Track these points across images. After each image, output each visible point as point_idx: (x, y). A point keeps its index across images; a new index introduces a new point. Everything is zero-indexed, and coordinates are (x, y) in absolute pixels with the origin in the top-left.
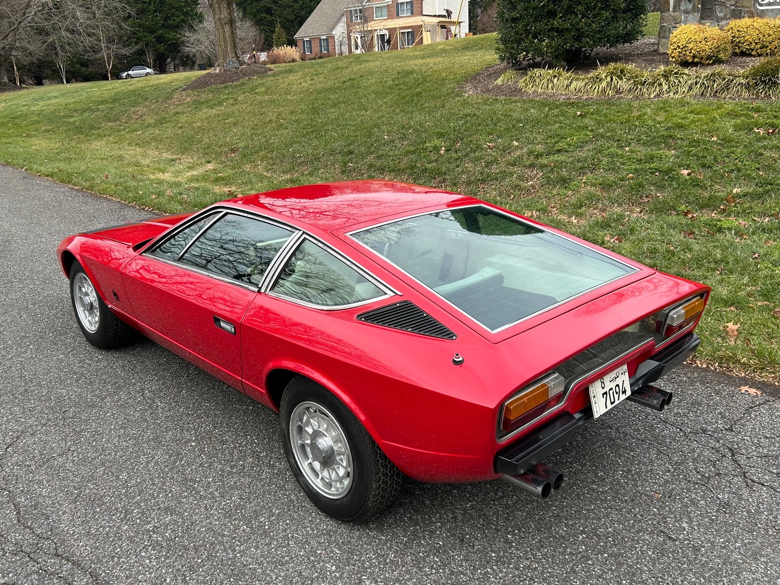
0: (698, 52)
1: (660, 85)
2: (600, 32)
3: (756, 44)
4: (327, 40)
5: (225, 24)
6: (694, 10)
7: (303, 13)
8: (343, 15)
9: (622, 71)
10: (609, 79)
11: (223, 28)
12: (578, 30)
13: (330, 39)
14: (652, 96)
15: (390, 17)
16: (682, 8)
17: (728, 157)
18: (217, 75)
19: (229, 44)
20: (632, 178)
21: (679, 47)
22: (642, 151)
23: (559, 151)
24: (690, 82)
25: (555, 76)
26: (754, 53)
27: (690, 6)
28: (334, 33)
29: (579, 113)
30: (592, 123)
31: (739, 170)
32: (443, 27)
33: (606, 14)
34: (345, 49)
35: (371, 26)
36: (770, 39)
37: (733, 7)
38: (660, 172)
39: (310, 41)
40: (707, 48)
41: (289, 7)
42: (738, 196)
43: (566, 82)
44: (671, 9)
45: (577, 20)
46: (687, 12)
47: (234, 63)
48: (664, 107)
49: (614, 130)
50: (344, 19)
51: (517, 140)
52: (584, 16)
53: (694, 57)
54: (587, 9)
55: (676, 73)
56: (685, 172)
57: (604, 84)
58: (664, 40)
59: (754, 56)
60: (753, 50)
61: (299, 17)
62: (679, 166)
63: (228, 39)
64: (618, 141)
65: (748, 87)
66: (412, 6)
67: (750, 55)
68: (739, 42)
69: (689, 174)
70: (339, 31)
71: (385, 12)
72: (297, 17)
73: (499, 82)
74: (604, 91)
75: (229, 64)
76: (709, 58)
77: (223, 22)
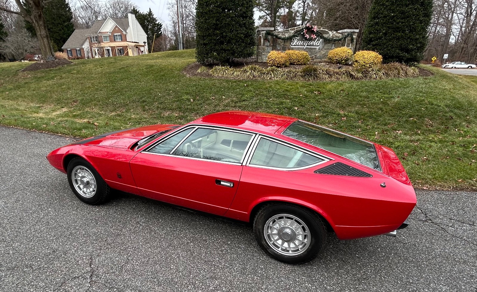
0: (279, 62)
1: (271, 74)
2: (241, 52)
3: (296, 60)
4: (80, 50)
5: (44, 37)
6: (270, 46)
7: (65, 36)
8: (87, 39)
9: (255, 68)
10: (250, 71)
11: (43, 40)
12: (233, 50)
13: (81, 50)
14: (268, 79)
15: (111, 41)
16: (266, 45)
17: (309, 102)
18: (42, 64)
19: (47, 48)
20: (278, 111)
21: (272, 59)
22: (278, 101)
23: (244, 100)
24: (282, 74)
25: (226, 70)
26: (295, 64)
27: (269, 44)
28: (83, 47)
29: (245, 85)
30: (253, 89)
31: (314, 107)
32: (137, 47)
33: (243, 44)
34: (90, 55)
35: (103, 45)
36: (300, 58)
37: (283, 46)
38: (287, 108)
39: (71, 50)
40: (283, 61)
41: (57, 33)
42: (319, 117)
43: (232, 72)
44: (262, 45)
45: (233, 46)
46: (267, 46)
47: (51, 58)
48: (277, 83)
49: (262, 92)
50: (88, 40)
51: (224, 96)
52: (235, 45)
53: (278, 64)
54: (236, 42)
55: (276, 70)
56: (296, 108)
57: (248, 73)
58: (260, 57)
59: (295, 65)
60: (295, 62)
61: (63, 38)
62: (293, 106)
63: (46, 45)
64: (266, 96)
65: (302, 76)
66: (121, 37)
67: (294, 64)
68: (290, 59)
69: (298, 109)
70: (86, 46)
71: (108, 39)
72: (62, 38)
73: (199, 71)
74: (249, 77)
75: (49, 58)
76: (283, 65)
77: (42, 36)
